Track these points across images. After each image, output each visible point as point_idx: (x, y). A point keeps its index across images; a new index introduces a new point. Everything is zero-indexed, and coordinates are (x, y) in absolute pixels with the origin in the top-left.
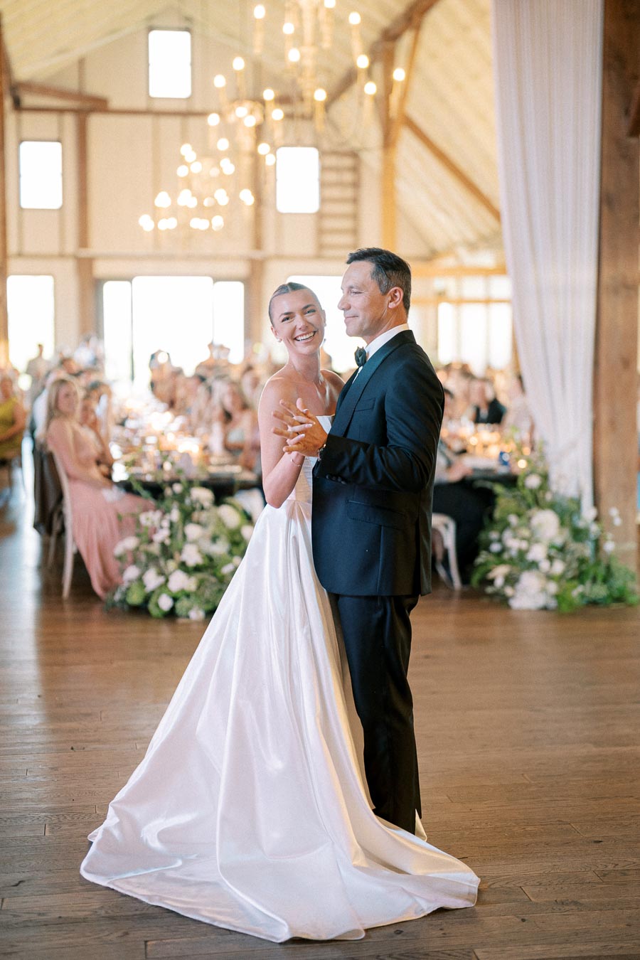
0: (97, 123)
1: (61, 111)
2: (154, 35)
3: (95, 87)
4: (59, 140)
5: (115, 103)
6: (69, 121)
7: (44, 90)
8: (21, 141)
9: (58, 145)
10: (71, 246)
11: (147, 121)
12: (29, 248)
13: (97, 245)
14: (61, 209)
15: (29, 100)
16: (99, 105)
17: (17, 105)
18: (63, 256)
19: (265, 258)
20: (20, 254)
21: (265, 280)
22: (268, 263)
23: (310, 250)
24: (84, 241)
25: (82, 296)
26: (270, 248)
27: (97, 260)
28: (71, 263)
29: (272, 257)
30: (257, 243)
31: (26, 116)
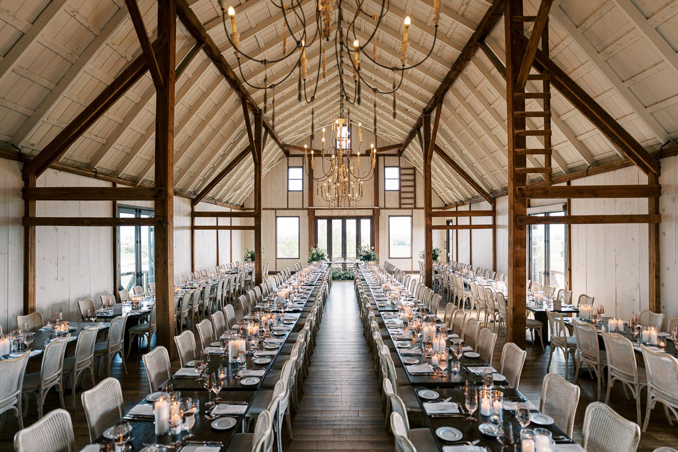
1: (303, 156)
3: (316, 146)
4: (302, 167)
5: (324, 152)
7: (295, 147)
8: (289, 167)
9: (301, 169)
10: (306, 205)
12: (291, 206)
13: (315, 206)
14: (303, 191)
16: (317, 153)
17: (287, 155)
18: (303, 209)
19: (380, 208)
20: (288, 209)
21: (380, 217)
22: (381, 211)
23: (397, 206)
24: (311, 203)
25: (310, 224)
26: (381, 205)
27: (316, 211)
28: (306, 211)
29: (382, 209)
30: (377, 203)
31: (290, 158)
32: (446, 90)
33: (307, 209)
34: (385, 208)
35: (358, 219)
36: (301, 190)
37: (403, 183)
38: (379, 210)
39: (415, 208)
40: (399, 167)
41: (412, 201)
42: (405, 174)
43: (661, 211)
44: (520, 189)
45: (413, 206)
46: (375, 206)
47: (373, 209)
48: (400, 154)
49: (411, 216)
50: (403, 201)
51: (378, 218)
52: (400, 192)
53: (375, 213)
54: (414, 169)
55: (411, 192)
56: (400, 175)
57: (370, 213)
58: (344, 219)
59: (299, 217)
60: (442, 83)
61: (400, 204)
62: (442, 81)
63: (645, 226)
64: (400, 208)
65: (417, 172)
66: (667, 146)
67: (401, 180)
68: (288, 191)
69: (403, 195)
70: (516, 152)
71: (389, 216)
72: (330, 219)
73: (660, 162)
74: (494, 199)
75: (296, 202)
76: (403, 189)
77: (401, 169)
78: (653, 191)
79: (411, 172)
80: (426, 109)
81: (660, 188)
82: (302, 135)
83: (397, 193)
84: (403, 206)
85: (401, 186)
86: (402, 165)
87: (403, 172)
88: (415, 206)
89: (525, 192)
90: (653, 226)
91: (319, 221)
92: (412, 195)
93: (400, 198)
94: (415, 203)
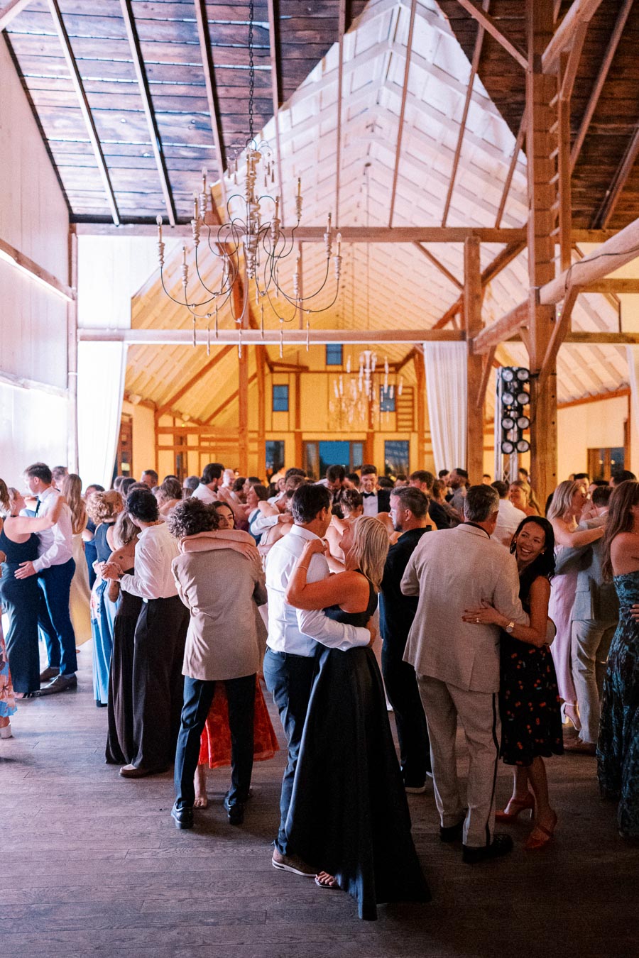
0: (303, 376)
1: (289, 373)
3: (305, 361)
4: (289, 385)
5: (311, 369)
6: (293, 376)
7: (282, 364)
9: (287, 388)
10: (292, 428)
11: (325, 376)
12: (275, 429)
13: (303, 427)
15: (276, 369)
16: (305, 369)
17: (272, 371)
18: (289, 432)
19: (374, 432)
20: (272, 431)
21: (374, 441)
22: (377, 435)
23: (394, 429)
24: (298, 424)
25: (297, 449)
26: (376, 428)
27: (303, 433)
28: (292, 435)
29: (377, 432)
30: (371, 426)
31: (274, 375)
33: (294, 432)
34: (380, 432)
35: (350, 442)
36: (288, 410)
37: (401, 404)
39: (413, 431)
41: (409, 423)
42: (403, 394)
45: (410, 429)
46: (369, 428)
47: (368, 433)
48: (397, 371)
49: (409, 440)
50: (401, 423)
52: (397, 414)
54: (412, 388)
55: (409, 414)
59: (284, 440)
61: (397, 427)
64: (397, 431)
65: (415, 392)
67: (397, 401)
69: (400, 417)
72: (319, 443)
75: (281, 424)
76: (401, 411)
79: (410, 391)
83: (394, 415)
84: (400, 430)
85: (397, 407)
88: (413, 429)
91: (308, 445)
92: (409, 417)
93: (397, 420)
94: (413, 426)
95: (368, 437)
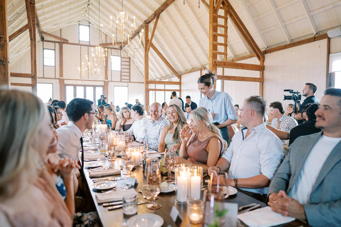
0: (64, 46)
1: (55, 42)
2: (80, 26)
3: (64, 36)
4: (55, 50)
5: (69, 42)
6: (57, 45)
7: (50, 35)
8: (44, 49)
9: (54, 51)
10: (58, 76)
11: (79, 47)
12: (45, 76)
15: (46, 38)
16: (66, 42)
17: (43, 39)
18: (55, 78)
19: (109, 81)
20: (43, 78)
21: (109, 87)
22: (109, 82)
23: (119, 80)
24: (61, 75)
25: (61, 89)
26: (109, 79)
27: (65, 80)
28: (58, 80)
29: (110, 81)
30: (106, 78)
31: (44, 42)
32: (162, 11)
33: (59, 79)
34: (112, 81)
35: (94, 87)
36: (54, 66)
37: (123, 67)
38: (108, 82)
39: (130, 82)
40: (120, 56)
41: (128, 78)
42: (124, 61)
43: (264, 77)
44: (215, 62)
45: (128, 81)
46: (105, 79)
47: (104, 81)
48: (121, 48)
49: (128, 87)
50: (123, 77)
51: (107, 87)
52: (121, 72)
53: (106, 84)
54: (130, 58)
55: (128, 72)
56: (121, 61)
57: (102, 84)
58: (85, 86)
59: (52, 84)
60: (161, 6)
61: (121, 79)
62: (161, 5)
63: (258, 84)
64: (121, 82)
65: (131, 61)
66: (267, 49)
67: (121, 65)
68: (44, 65)
69: (123, 74)
70: (214, 43)
71: (114, 86)
72: (75, 86)
73: (264, 56)
74: (180, 75)
75: (50, 74)
76: (123, 70)
77: (121, 58)
78: (261, 68)
79: (128, 60)
80: (147, 21)
81: (264, 67)
82: (56, 27)
83: (119, 73)
84: (123, 81)
85: (121, 69)
86: (122, 56)
87: (123, 60)
88: (130, 81)
89: (217, 63)
90: (261, 83)
91: (67, 87)
92: (128, 74)
93: (121, 76)
94: (130, 79)
95: (105, 84)
